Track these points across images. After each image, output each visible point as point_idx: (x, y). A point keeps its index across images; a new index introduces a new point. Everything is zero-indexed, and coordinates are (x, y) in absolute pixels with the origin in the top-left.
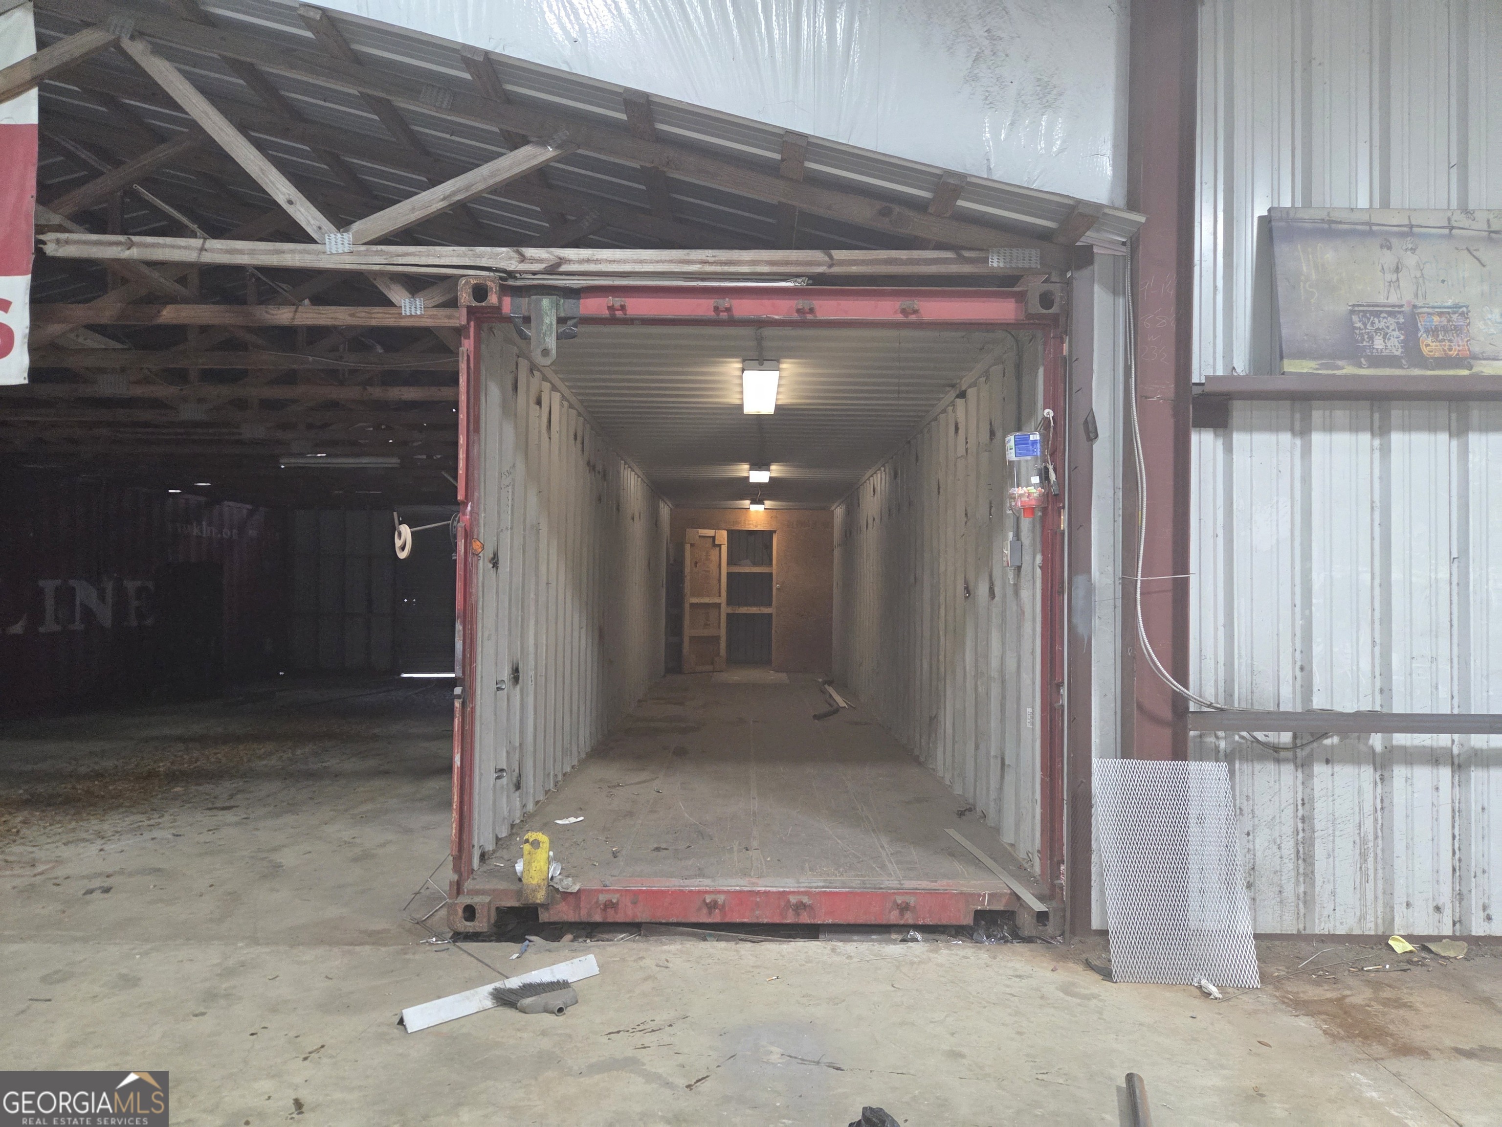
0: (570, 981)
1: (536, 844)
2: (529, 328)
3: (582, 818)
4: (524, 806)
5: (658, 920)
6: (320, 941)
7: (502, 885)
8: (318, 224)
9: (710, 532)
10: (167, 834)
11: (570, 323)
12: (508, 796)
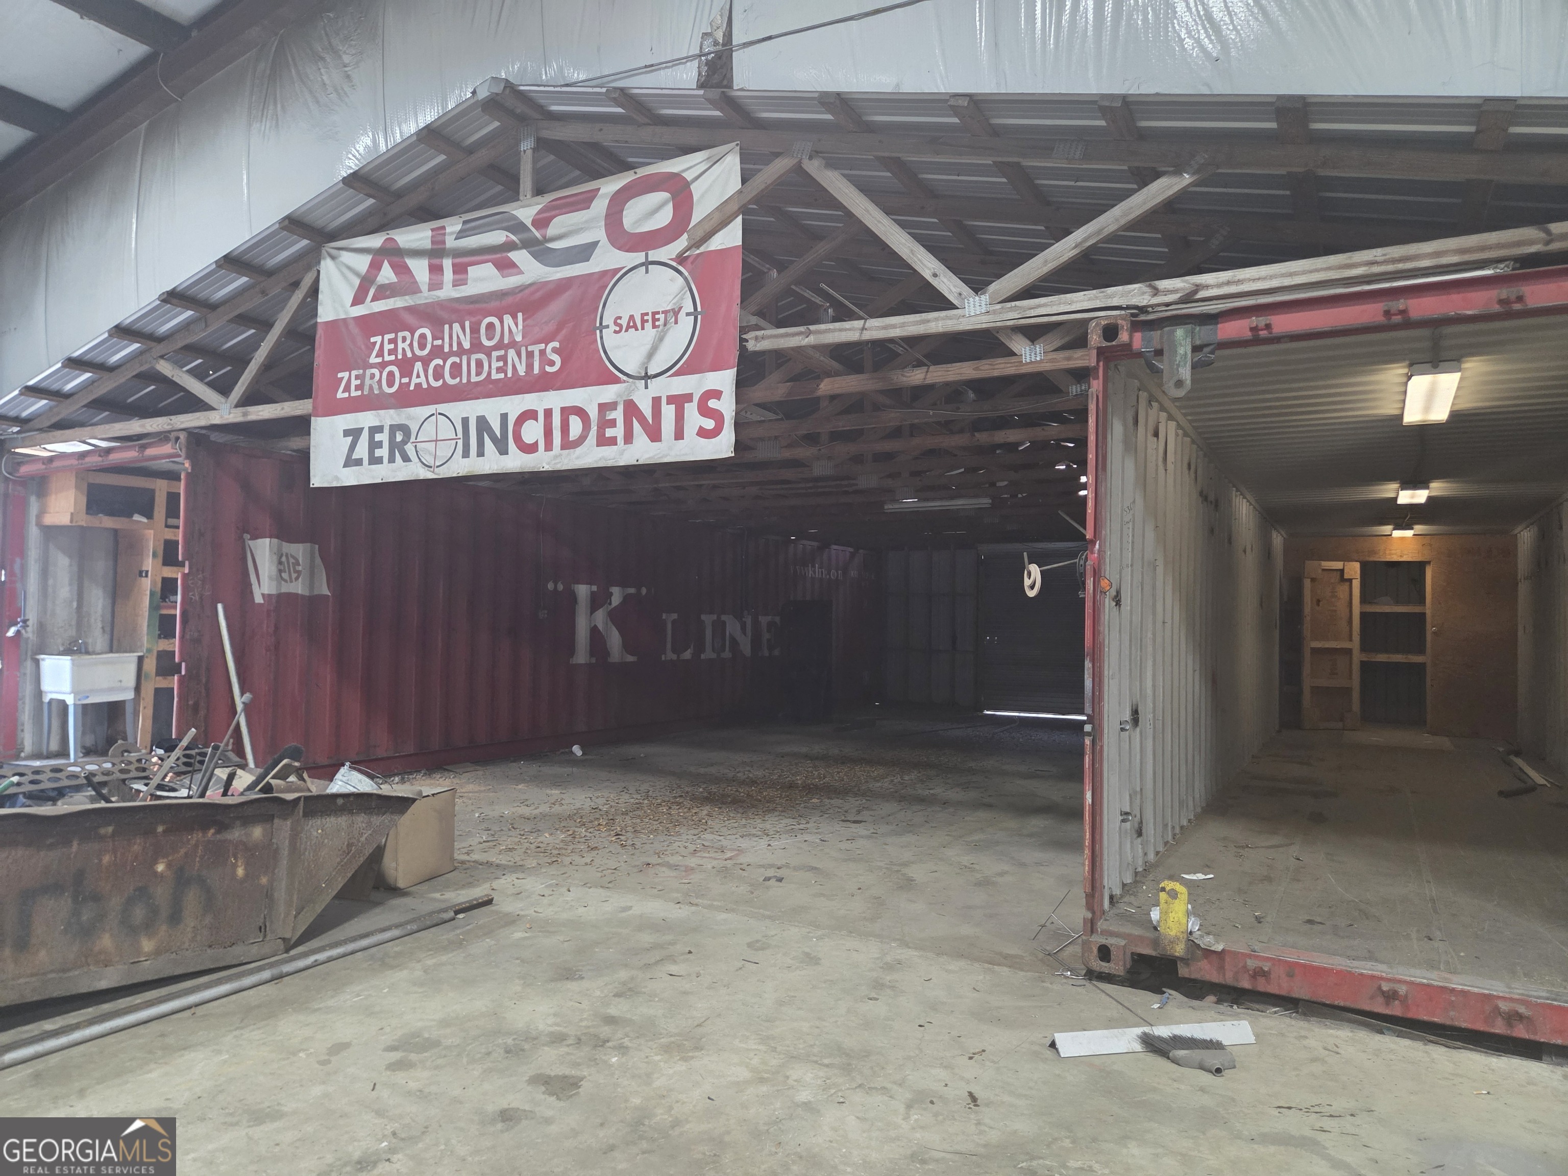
0: (1225, 1043)
1: (1173, 895)
2: (1161, 361)
3: (1211, 876)
4: (1146, 854)
5: (1319, 1000)
6: (961, 956)
7: (1137, 931)
8: (958, 290)
9: (1338, 565)
10: (815, 839)
11: (1206, 350)
12: (1132, 842)
